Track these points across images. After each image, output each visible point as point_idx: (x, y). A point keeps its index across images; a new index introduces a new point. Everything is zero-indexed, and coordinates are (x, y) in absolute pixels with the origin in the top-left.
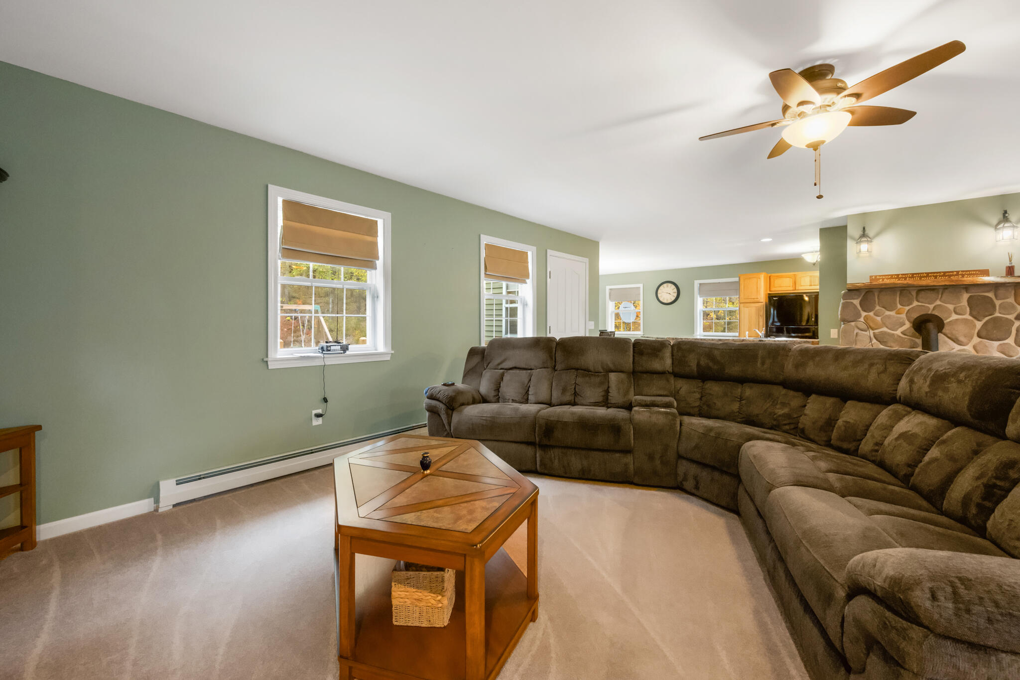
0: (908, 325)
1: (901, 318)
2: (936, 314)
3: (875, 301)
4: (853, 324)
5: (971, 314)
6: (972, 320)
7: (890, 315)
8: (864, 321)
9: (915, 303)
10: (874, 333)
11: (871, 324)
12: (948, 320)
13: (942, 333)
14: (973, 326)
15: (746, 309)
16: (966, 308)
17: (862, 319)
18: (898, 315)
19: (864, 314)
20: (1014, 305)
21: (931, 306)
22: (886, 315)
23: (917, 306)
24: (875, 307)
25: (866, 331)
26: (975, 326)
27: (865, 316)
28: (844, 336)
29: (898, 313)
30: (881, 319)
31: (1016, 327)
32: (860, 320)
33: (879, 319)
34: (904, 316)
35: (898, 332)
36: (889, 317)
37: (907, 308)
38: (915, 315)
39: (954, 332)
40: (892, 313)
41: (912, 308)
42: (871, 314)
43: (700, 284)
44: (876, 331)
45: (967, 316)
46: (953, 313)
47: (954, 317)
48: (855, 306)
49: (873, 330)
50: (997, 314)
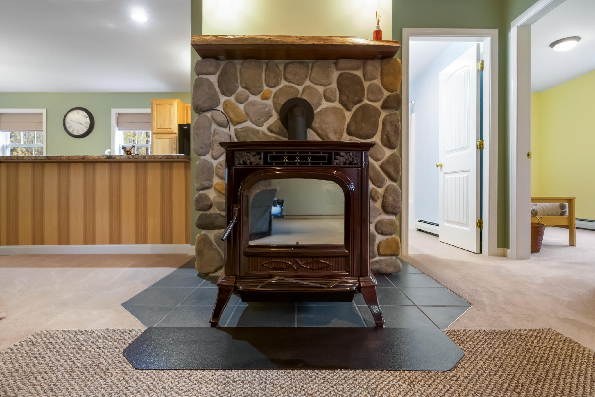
0: (275, 117)
1: (267, 106)
2: (306, 98)
3: (236, 77)
4: (209, 114)
5: (341, 102)
6: (342, 109)
7: (255, 101)
8: (223, 111)
9: (284, 83)
10: (236, 130)
11: (232, 115)
12: (319, 109)
13: (311, 127)
14: (343, 117)
15: (159, 141)
16: (336, 92)
17: (220, 108)
18: (264, 102)
19: (223, 99)
20: (380, 88)
21: (300, 88)
22: (251, 101)
23: (285, 86)
24: (237, 87)
25: (226, 127)
26: (344, 117)
27: (225, 101)
28: (197, 134)
29: (265, 98)
30: (244, 107)
31: (382, 119)
32: (217, 108)
33: (241, 107)
34: (270, 102)
35: (264, 128)
36: (253, 104)
37: (274, 90)
38: (282, 101)
39: (324, 126)
40: (257, 98)
41: (280, 90)
42: (232, 98)
43: (119, 114)
44: (239, 127)
45: (337, 104)
46: (323, 99)
47: (325, 104)
48: (211, 84)
49: (235, 125)
50: (366, 102)
